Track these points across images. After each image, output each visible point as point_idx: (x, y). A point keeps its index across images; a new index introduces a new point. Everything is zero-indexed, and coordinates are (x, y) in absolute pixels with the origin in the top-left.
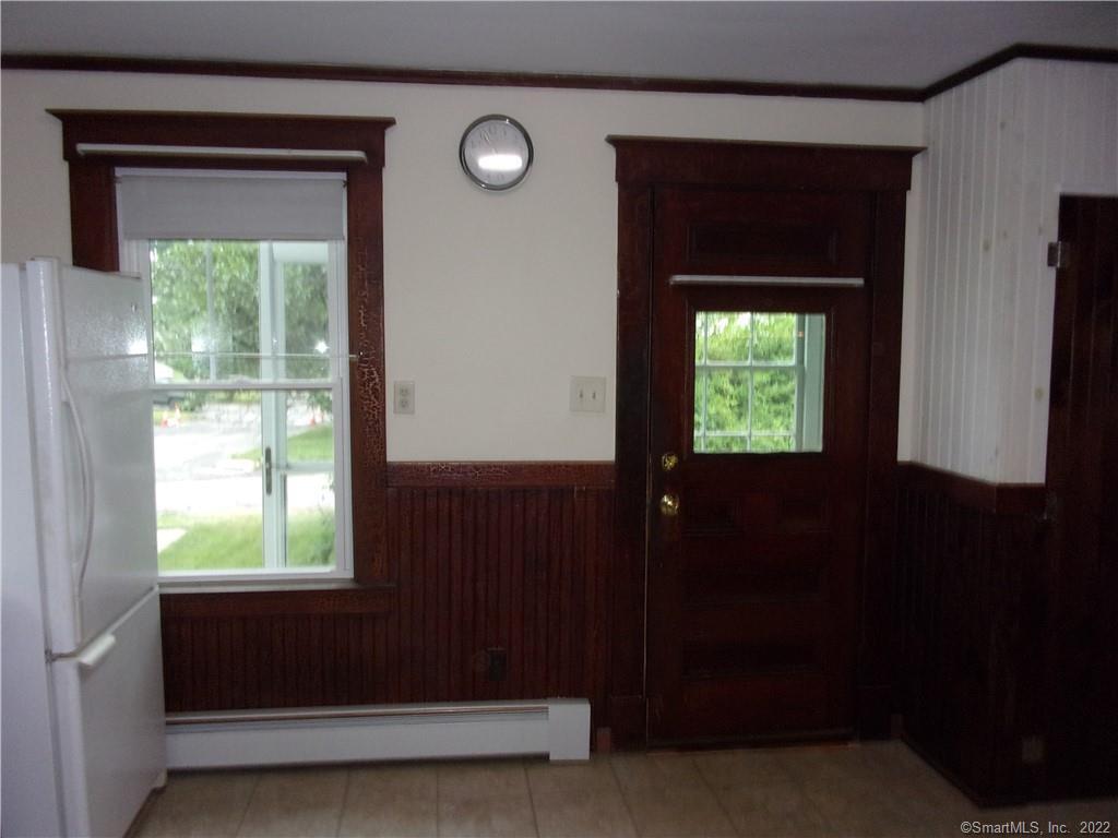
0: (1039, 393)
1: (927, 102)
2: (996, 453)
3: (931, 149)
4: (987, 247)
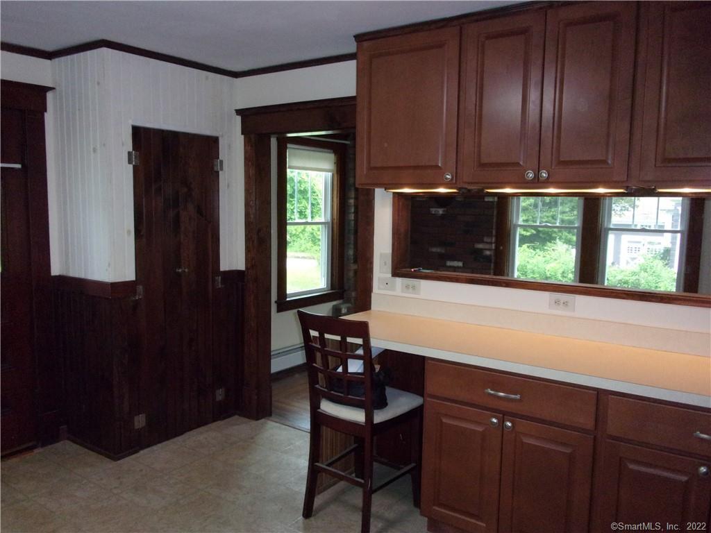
0: (129, 232)
1: (53, 60)
2: (109, 265)
3: (57, 88)
4: (95, 150)
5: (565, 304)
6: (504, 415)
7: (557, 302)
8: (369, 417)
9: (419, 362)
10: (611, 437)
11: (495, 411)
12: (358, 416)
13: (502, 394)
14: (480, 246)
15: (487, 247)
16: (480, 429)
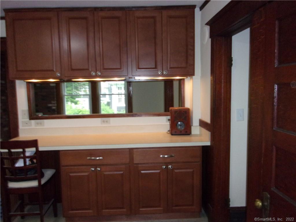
5: (107, 122)
6: (96, 166)
7: (104, 121)
8: (40, 182)
9: (56, 153)
10: (136, 164)
11: (92, 166)
12: (34, 184)
13: (93, 158)
14: (50, 105)
15: (53, 105)
16: (86, 174)
